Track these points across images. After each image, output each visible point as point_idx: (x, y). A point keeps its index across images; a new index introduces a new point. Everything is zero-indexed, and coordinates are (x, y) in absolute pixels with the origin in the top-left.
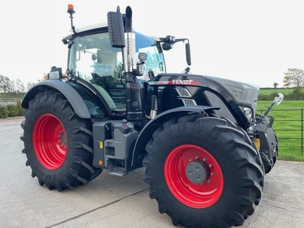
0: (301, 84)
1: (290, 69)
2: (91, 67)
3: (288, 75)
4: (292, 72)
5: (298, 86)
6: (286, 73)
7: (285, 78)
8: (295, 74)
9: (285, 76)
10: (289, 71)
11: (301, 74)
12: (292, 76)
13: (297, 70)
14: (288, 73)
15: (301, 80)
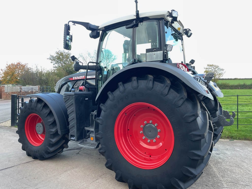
0: (217, 77)
1: (209, 65)
2: (48, 59)
3: (207, 70)
4: (211, 67)
5: (215, 78)
6: (206, 68)
7: (205, 72)
8: (213, 68)
9: (205, 70)
10: (208, 66)
11: (216, 69)
12: (210, 71)
13: (214, 65)
14: (207, 68)
15: (217, 73)
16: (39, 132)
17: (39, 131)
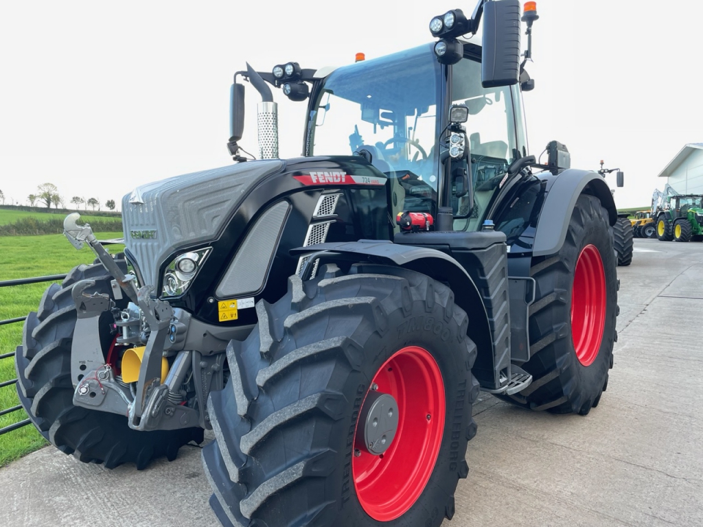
16: (384, 441)
17: (384, 437)
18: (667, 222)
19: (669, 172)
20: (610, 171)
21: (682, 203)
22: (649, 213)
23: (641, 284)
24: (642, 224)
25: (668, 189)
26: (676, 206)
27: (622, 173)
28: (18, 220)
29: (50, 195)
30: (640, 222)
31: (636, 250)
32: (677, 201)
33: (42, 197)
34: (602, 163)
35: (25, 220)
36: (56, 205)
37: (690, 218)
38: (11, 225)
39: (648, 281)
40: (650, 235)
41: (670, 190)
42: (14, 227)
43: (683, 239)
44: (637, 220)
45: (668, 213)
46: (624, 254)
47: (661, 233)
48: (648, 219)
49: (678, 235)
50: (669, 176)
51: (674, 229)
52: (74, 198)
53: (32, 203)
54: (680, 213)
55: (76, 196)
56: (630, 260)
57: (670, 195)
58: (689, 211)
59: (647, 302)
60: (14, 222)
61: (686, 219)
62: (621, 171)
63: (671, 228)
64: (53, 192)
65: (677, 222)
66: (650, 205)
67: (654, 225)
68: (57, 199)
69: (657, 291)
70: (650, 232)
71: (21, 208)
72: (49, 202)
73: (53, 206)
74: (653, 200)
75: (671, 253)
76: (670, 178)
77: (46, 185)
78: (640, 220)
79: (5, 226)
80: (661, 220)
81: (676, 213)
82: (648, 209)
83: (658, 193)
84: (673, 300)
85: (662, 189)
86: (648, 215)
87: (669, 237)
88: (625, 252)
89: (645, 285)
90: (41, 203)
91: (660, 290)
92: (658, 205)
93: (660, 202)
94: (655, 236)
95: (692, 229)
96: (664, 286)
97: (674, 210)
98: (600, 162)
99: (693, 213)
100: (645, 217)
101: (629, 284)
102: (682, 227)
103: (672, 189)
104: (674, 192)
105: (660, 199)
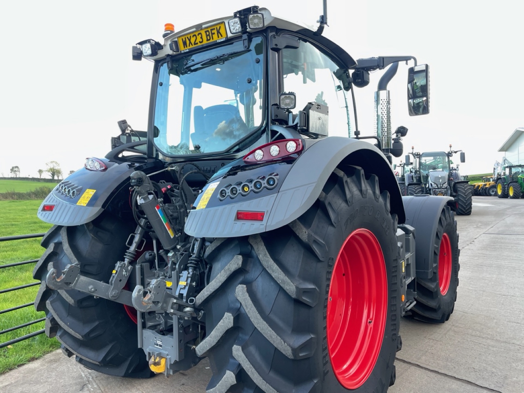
18: (504, 185)
19: (506, 148)
20: (456, 152)
21: (514, 171)
22: (492, 178)
23: (475, 226)
24: (487, 186)
25: (505, 160)
26: (509, 173)
27: (464, 153)
28: (37, 189)
29: (54, 170)
30: (485, 185)
31: (474, 204)
32: (510, 170)
33: (49, 171)
34: (451, 147)
35: (41, 188)
36: (58, 177)
37: (520, 181)
38: (32, 192)
39: (480, 224)
40: (493, 194)
41: (506, 161)
42: (34, 193)
43: (515, 197)
44: (484, 183)
45: (504, 178)
46: (466, 207)
47: (500, 192)
48: (492, 182)
49: (511, 194)
50: (506, 151)
51: (508, 190)
52: (71, 172)
53: (41, 175)
54: (513, 178)
55: (72, 170)
56: (471, 211)
57: (506, 165)
58: (519, 176)
59: (475, 237)
60: (33, 190)
61: (516, 182)
62: (463, 152)
63: (506, 189)
64: (57, 168)
65: (511, 184)
66: (493, 172)
67: (494, 187)
68: (59, 172)
69: (484, 231)
70: (493, 191)
71: (34, 179)
72: (53, 175)
73: (56, 178)
74: (494, 169)
75: (503, 207)
76: (506, 152)
77: (52, 162)
78: (486, 183)
79: (27, 193)
80: (499, 183)
81: (509, 178)
82: (491, 175)
83: (498, 164)
84: (492, 236)
85: (501, 161)
86: (491, 179)
87: (505, 195)
88: (467, 206)
89: (478, 227)
90: (48, 176)
91: (486, 230)
92: (498, 172)
93: (499, 170)
94: (496, 194)
95: (521, 189)
96: (490, 227)
97: (508, 176)
98: (449, 146)
99: (521, 178)
100: (489, 181)
101: (467, 226)
102: (514, 188)
103: (507, 161)
104: (509, 162)
105: (499, 168)
